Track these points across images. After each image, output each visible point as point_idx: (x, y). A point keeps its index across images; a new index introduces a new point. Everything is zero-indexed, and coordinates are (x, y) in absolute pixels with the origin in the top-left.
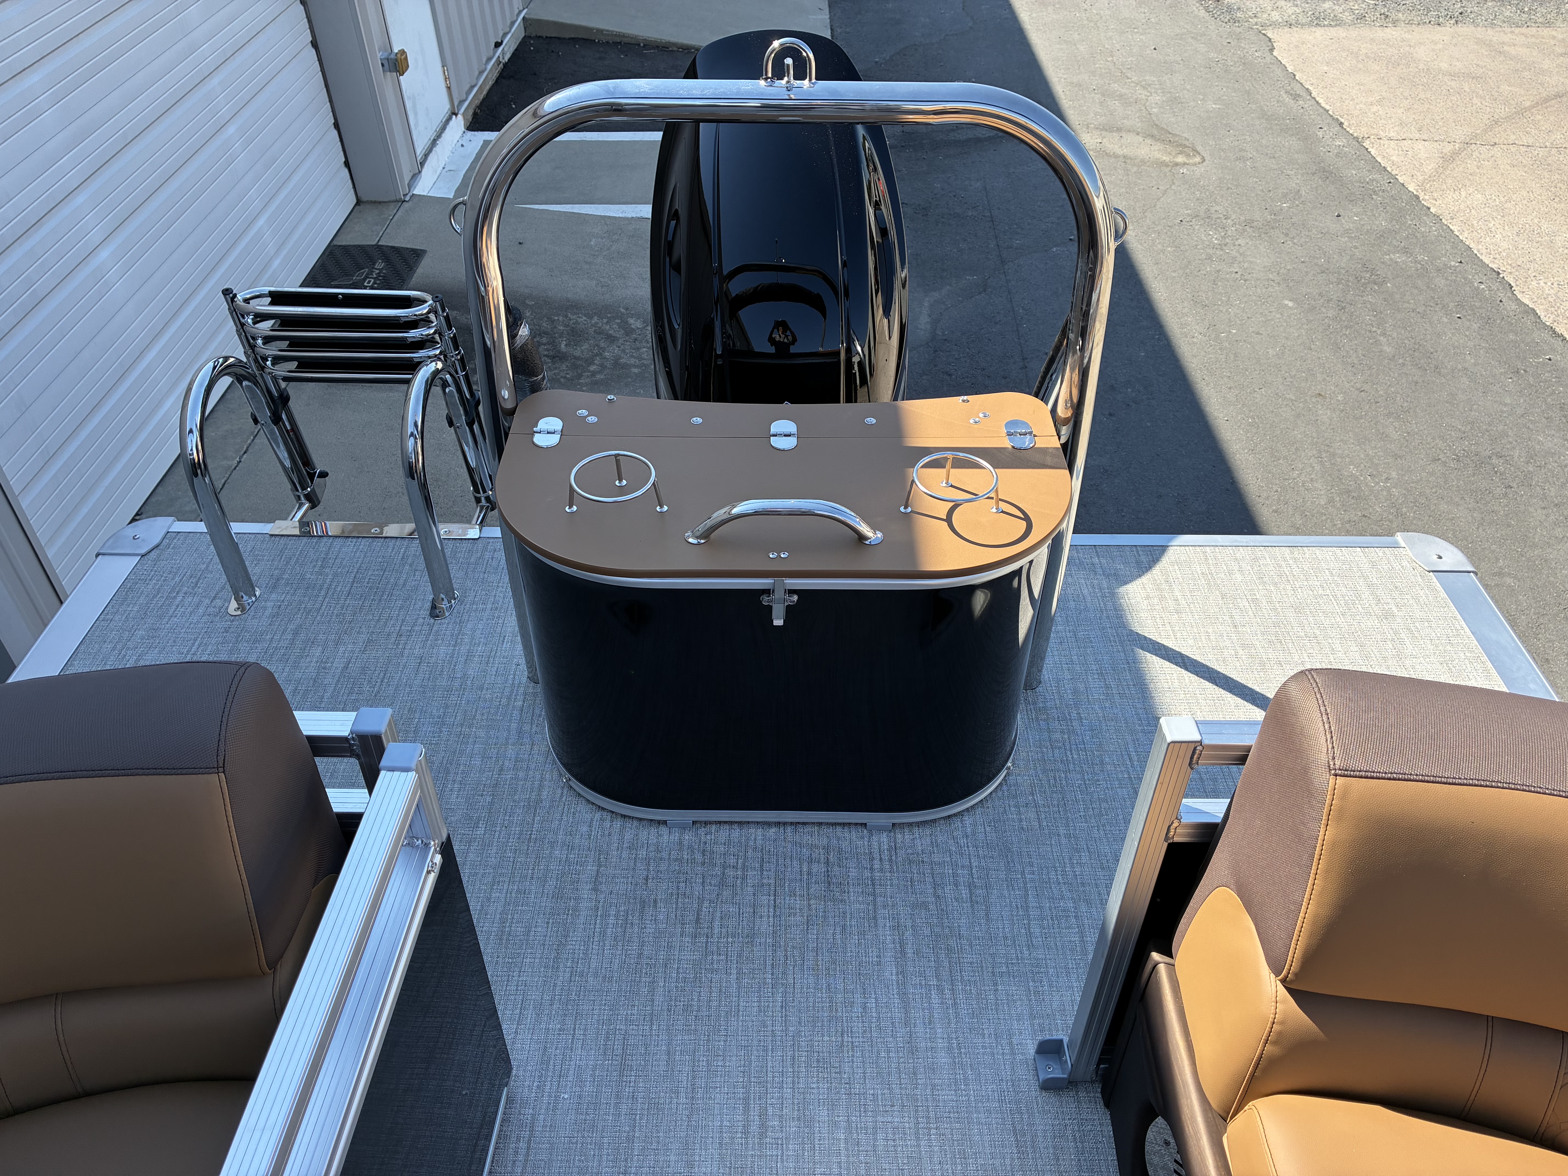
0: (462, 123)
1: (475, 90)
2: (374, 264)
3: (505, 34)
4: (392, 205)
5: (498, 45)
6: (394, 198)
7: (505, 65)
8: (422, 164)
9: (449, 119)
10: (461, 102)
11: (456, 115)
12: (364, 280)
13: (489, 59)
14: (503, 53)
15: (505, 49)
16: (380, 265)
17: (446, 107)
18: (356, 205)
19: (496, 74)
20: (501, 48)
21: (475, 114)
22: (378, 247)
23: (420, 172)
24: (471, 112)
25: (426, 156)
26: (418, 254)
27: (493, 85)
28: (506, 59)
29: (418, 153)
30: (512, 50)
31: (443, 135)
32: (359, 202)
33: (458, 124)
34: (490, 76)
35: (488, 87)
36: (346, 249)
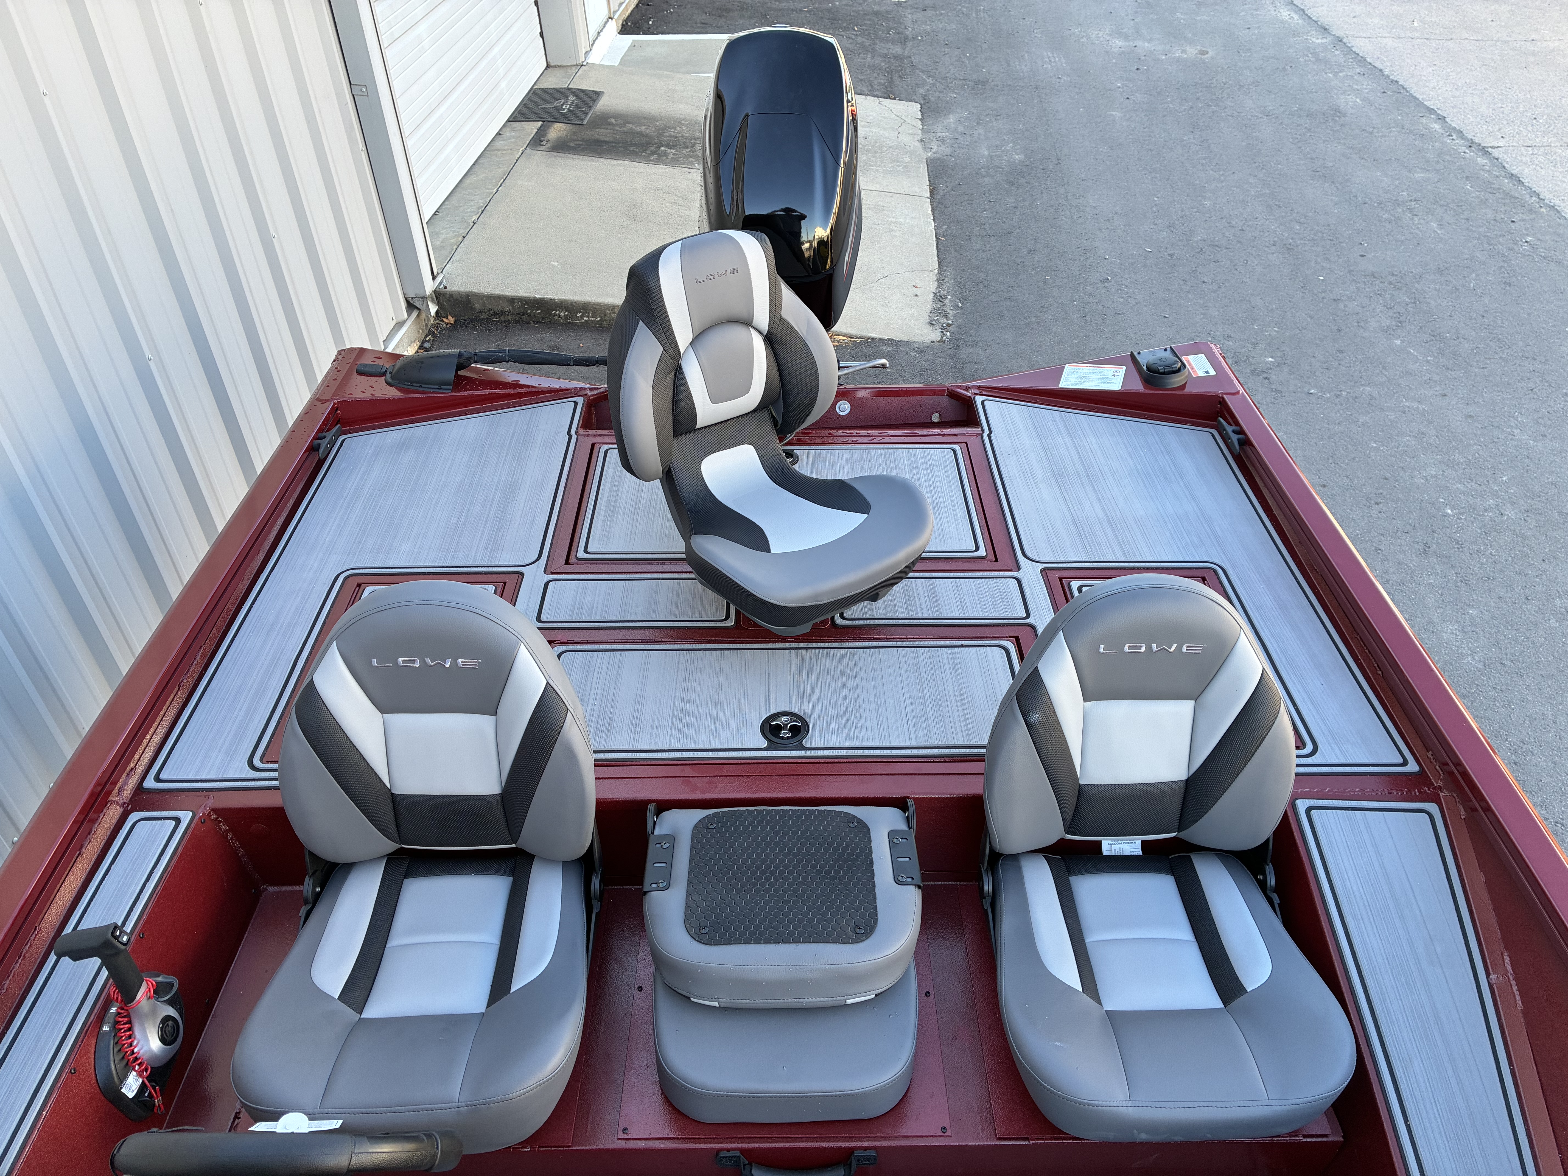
0: (615, 28)
1: (624, 6)
2: (567, 97)
4: (574, 68)
6: (575, 63)
8: (592, 45)
9: (606, 22)
10: (615, 12)
11: (612, 19)
12: (562, 105)
16: (572, 98)
17: (605, 14)
18: (546, 69)
19: (635, 2)
21: (622, 25)
22: (568, 89)
23: (591, 50)
24: (620, 23)
25: (594, 41)
26: (598, 94)
27: (634, 8)
29: (590, 36)
31: (605, 31)
32: (548, 66)
33: (613, 27)
34: (632, 2)
35: (630, 9)
36: (544, 90)
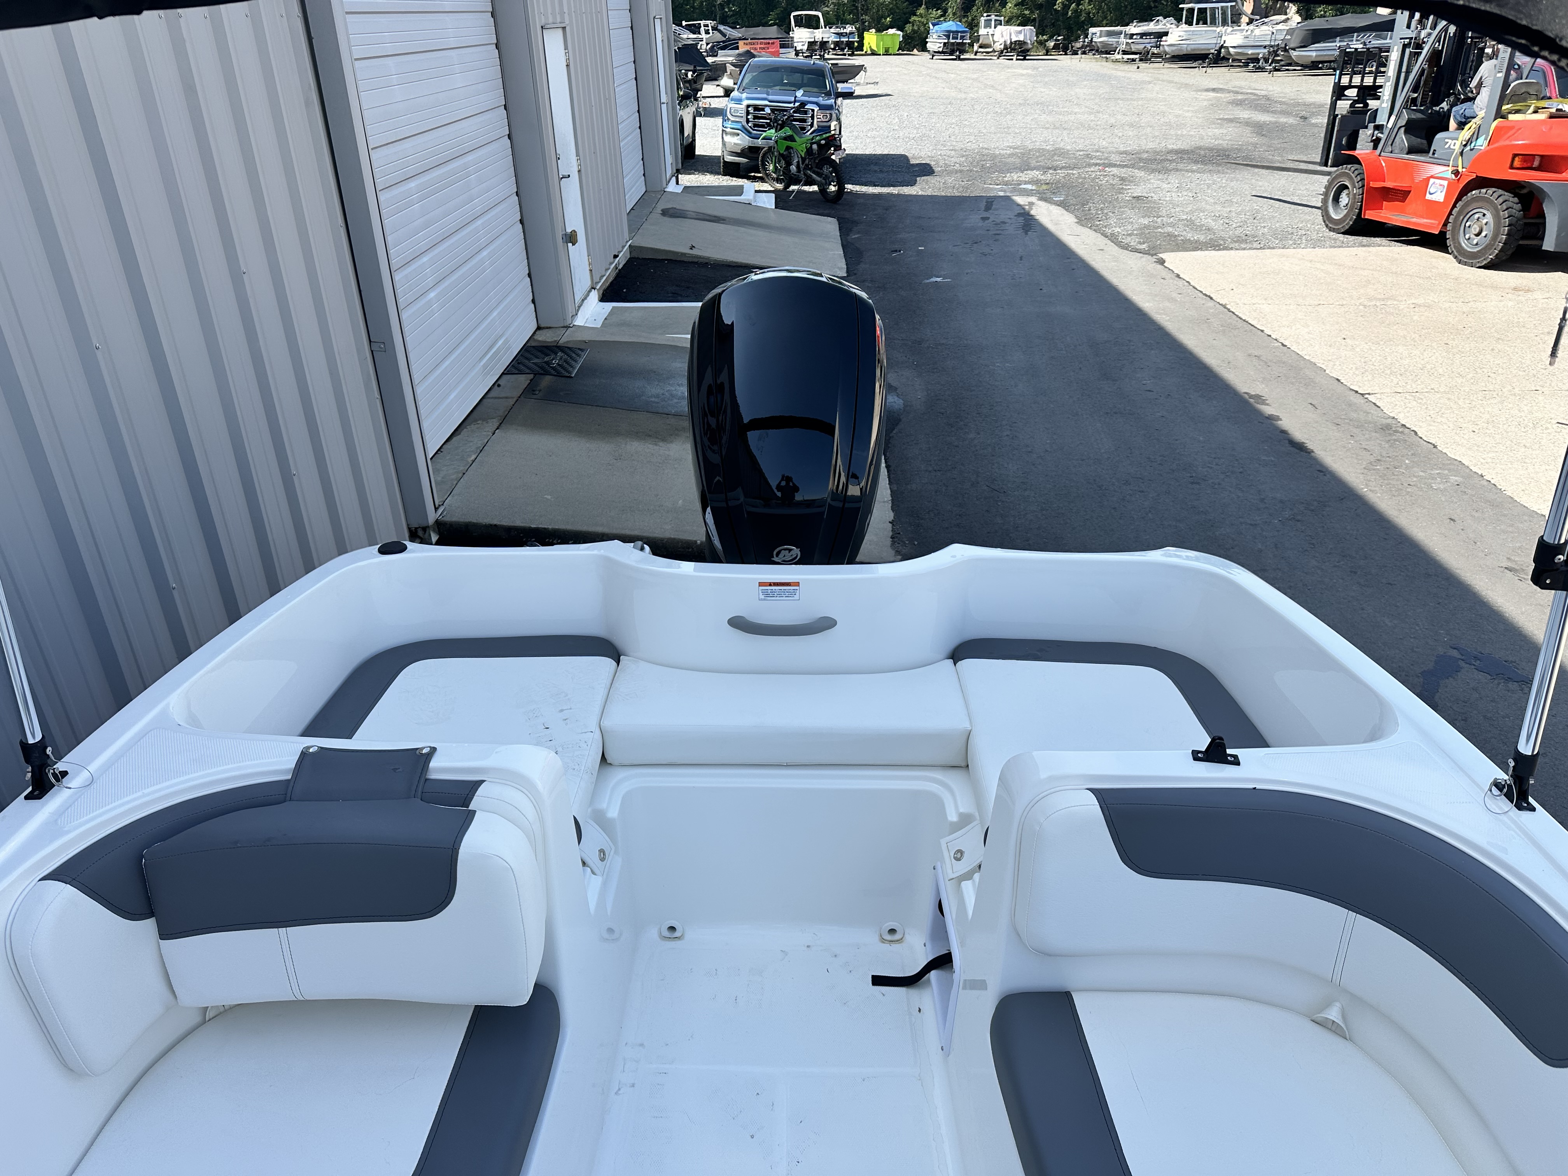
0: (597, 296)
1: (605, 278)
3: (620, 252)
4: (562, 329)
5: (616, 256)
7: (619, 270)
8: (578, 310)
9: (590, 291)
10: (597, 283)
11: (594, 289)
12: (553, 360)
13: (611, 263)
14: (619, 263)
15: (620, 261)
16: (560, 353)
17: (588, 284)
18: (537, 330)
19: (614, 275)
20: (618, 259)
21: (603, 294)
22: (557, 346)
23: (576, 314)
24: (601, 292)
25: (579, 307)
27: (613, 280)
28: (621, 267)
29: (576, 302)
30: (624, 263)
31: (588, 298)
32: (539, 328)
33: (594, 296)
34: (612, 274)
35: (610, 281)
36: (536, 346)
